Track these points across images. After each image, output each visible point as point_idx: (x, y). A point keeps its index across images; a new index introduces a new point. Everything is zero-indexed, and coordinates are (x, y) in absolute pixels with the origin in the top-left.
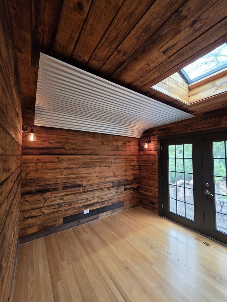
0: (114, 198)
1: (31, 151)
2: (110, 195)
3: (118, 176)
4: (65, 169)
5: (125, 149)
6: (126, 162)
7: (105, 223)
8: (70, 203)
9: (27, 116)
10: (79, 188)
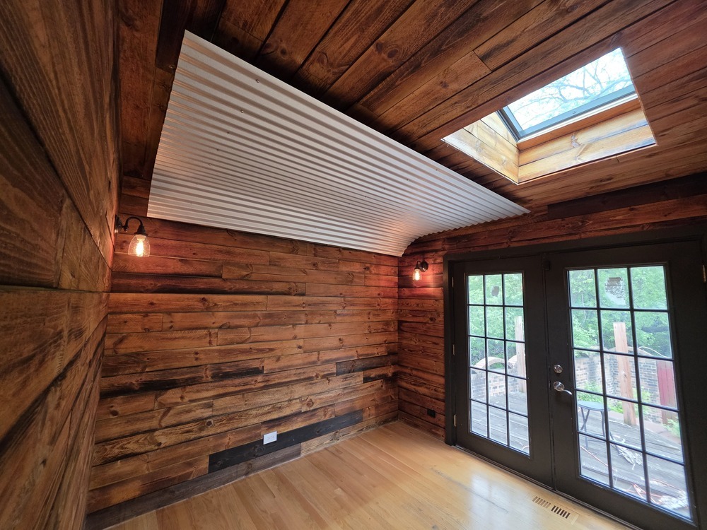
0: (340, 401)
1: (133, 282)
2: (329, 395)
3: (351, 347)
4: (220, 328)
5: (368, 283)
6: (369, 313)
7: (317, 464)
8: (230, 417)
9: (129, 193)
10: (255, 378)
